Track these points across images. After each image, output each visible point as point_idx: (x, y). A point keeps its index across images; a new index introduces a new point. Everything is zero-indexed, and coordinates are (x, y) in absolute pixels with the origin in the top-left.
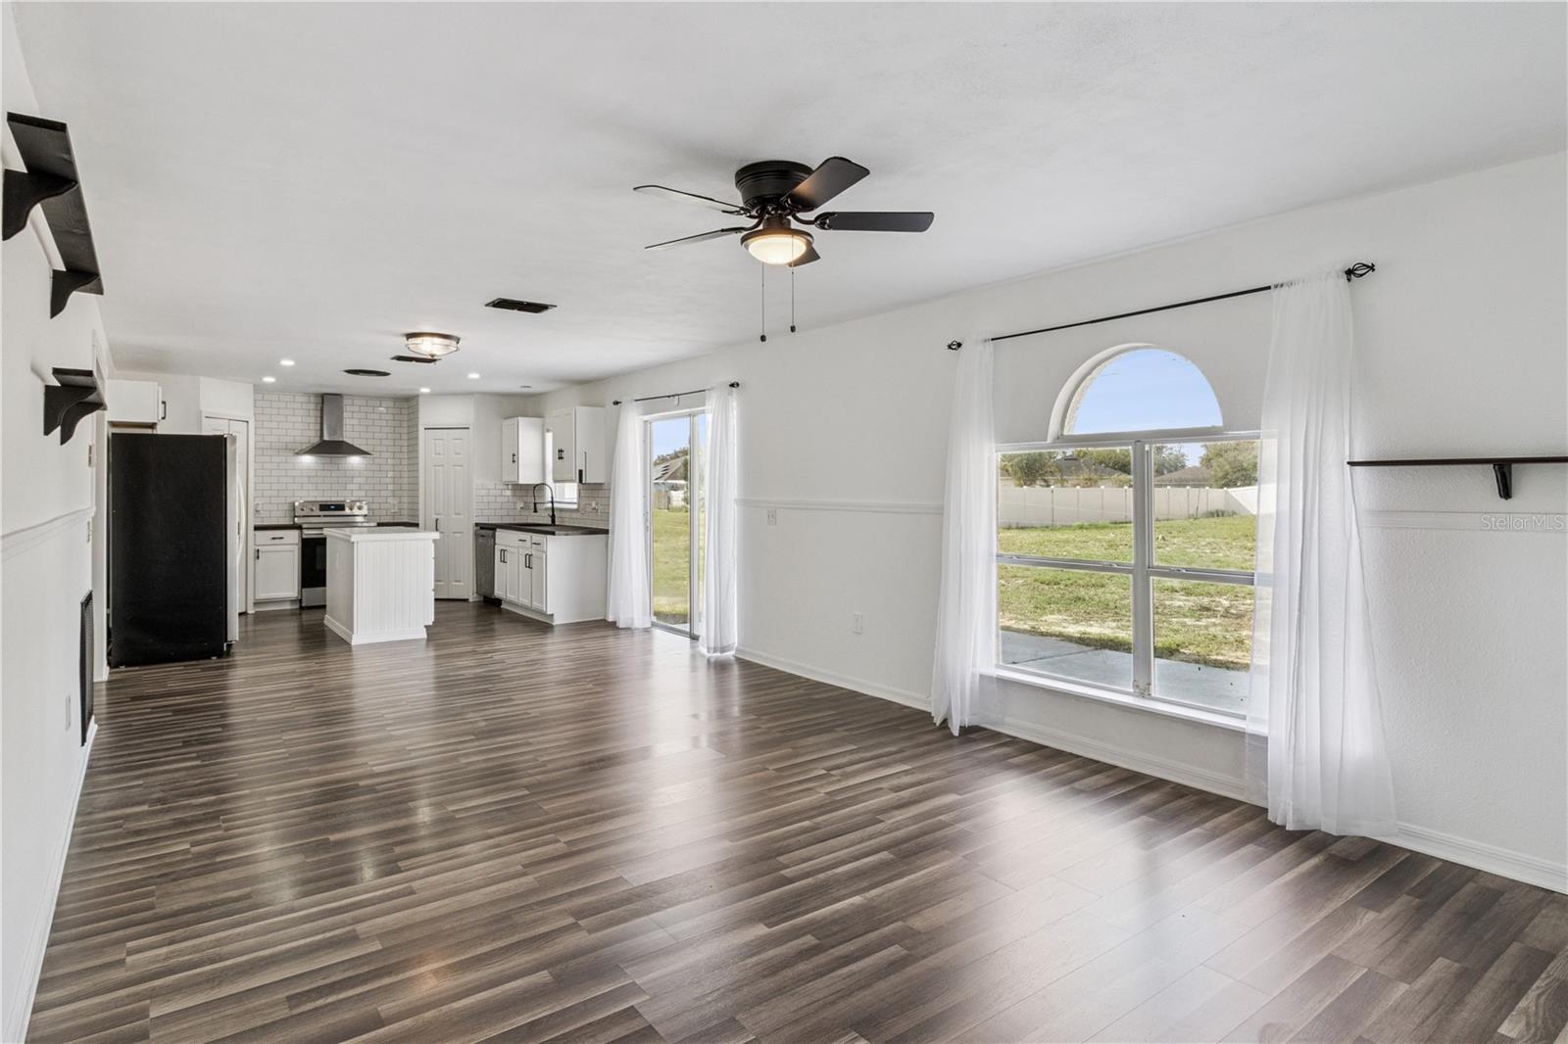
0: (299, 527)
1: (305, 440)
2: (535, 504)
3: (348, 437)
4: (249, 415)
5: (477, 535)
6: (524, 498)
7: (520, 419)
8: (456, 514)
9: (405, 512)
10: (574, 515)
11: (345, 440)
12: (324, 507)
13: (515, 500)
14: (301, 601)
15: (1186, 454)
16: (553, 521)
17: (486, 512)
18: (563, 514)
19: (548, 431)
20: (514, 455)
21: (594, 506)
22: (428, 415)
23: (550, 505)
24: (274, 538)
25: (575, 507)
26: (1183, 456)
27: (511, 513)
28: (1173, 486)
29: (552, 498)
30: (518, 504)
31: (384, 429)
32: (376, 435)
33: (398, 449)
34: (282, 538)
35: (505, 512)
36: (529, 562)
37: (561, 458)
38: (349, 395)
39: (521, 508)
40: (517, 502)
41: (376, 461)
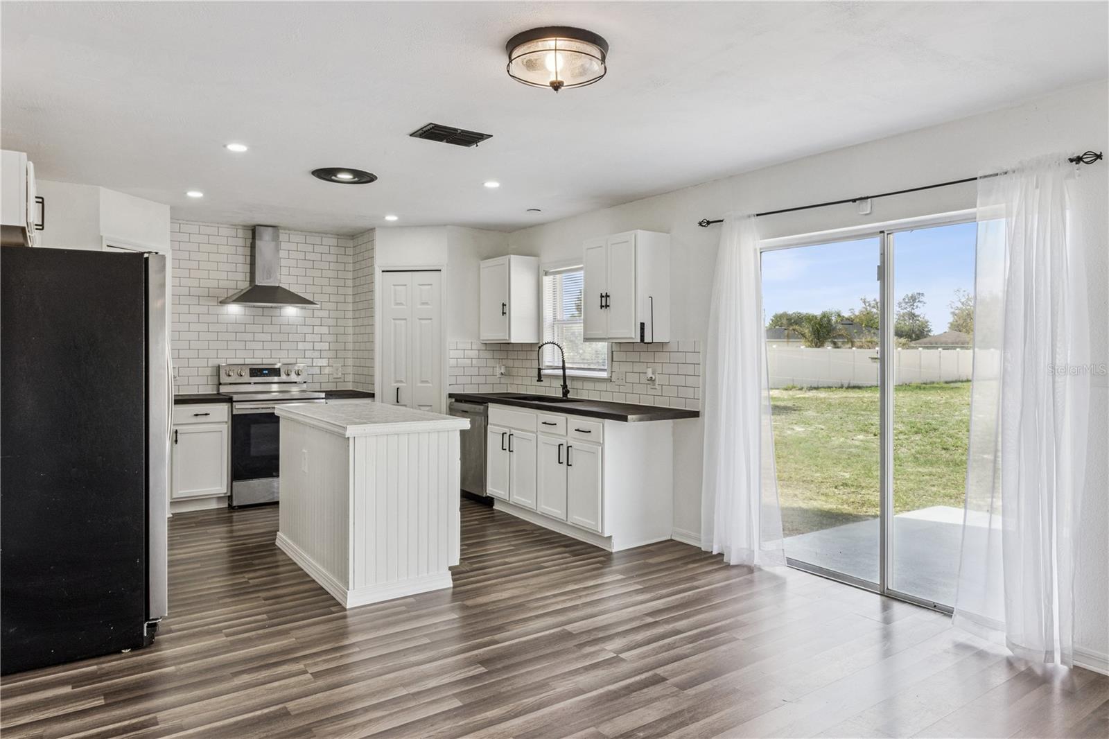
0: (229, 400)
1: (232, 285)
2: (538, 370)
3: (286, 280)
5: (453, 410)
6: (507, 362)
7: (512, 257)
8: (422, 382)
9: (350, 378)
10: (602, 386)
11: (281, 284)
12: (256, 372)
13: (491, 363)
14: (230, 498)
15: (929, 319)
16: (566, 392)
17: (459, 381)
18: (578, 385)
19: (546, 274)
20: (504, 305)
22: (386, 253)
23: (558, 372)
24: (197, 415)
25: (604, 375)
26: (927, 322)
27: (489, 380)
28: (924, 348)
29: (563, 361)
30: (498, 369)
31: (325, 273)
32: (317, 281)
33: (342, 299)
34: (206, 414)
35: (482, 380)
36: (565, 456)
37: (607, 306)
38: (285, 229)
39: (502, 374)
40: (498, 366)
41: (316, 313)
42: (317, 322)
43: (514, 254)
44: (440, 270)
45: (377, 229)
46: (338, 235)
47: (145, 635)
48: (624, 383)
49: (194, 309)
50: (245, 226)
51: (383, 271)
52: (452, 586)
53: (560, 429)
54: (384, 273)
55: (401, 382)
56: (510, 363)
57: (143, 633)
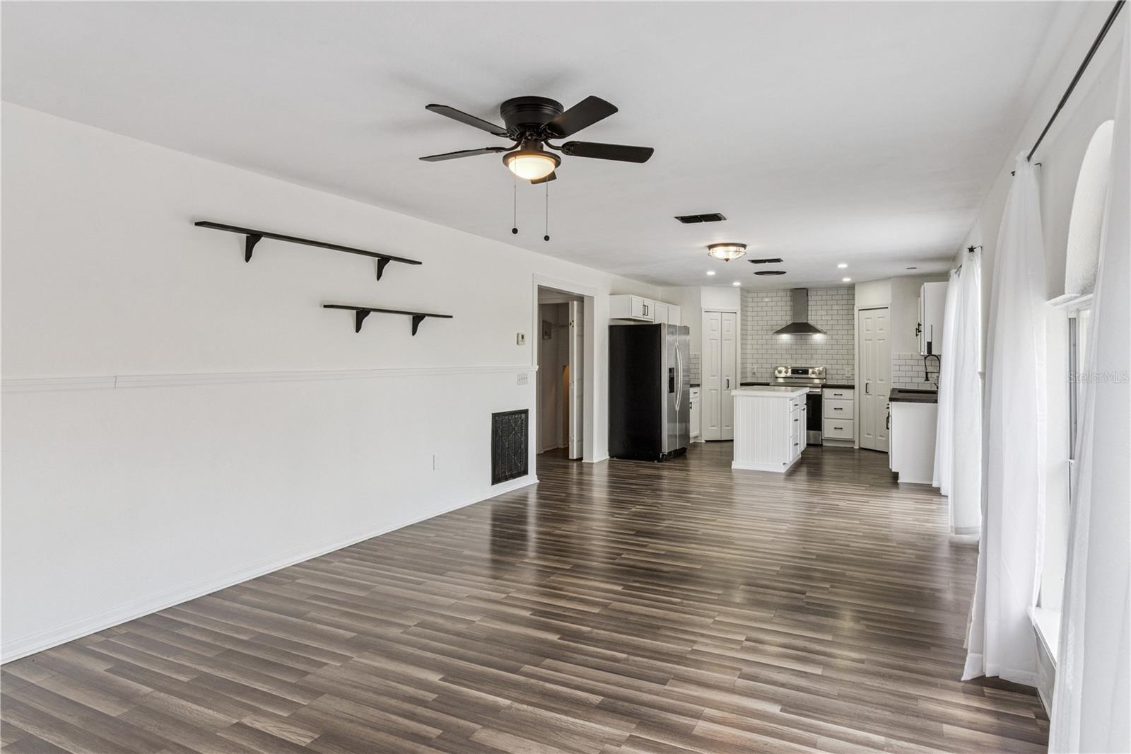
1: (783, 322)
2: (927, 373)
4: (737, 308)
11: (809, 322)
12: (796, 371)
31: (840, 312)
32: (834, 317)
33: (851, 327)
41: (834, 337)
42: (835, 342)
44: (888, 307)
45: (856, 284)
47: (661, 457)
49: (765, 337)
50: (791, 290)
51: (859, 310)
54: (861, 311)
55: (870, 379)
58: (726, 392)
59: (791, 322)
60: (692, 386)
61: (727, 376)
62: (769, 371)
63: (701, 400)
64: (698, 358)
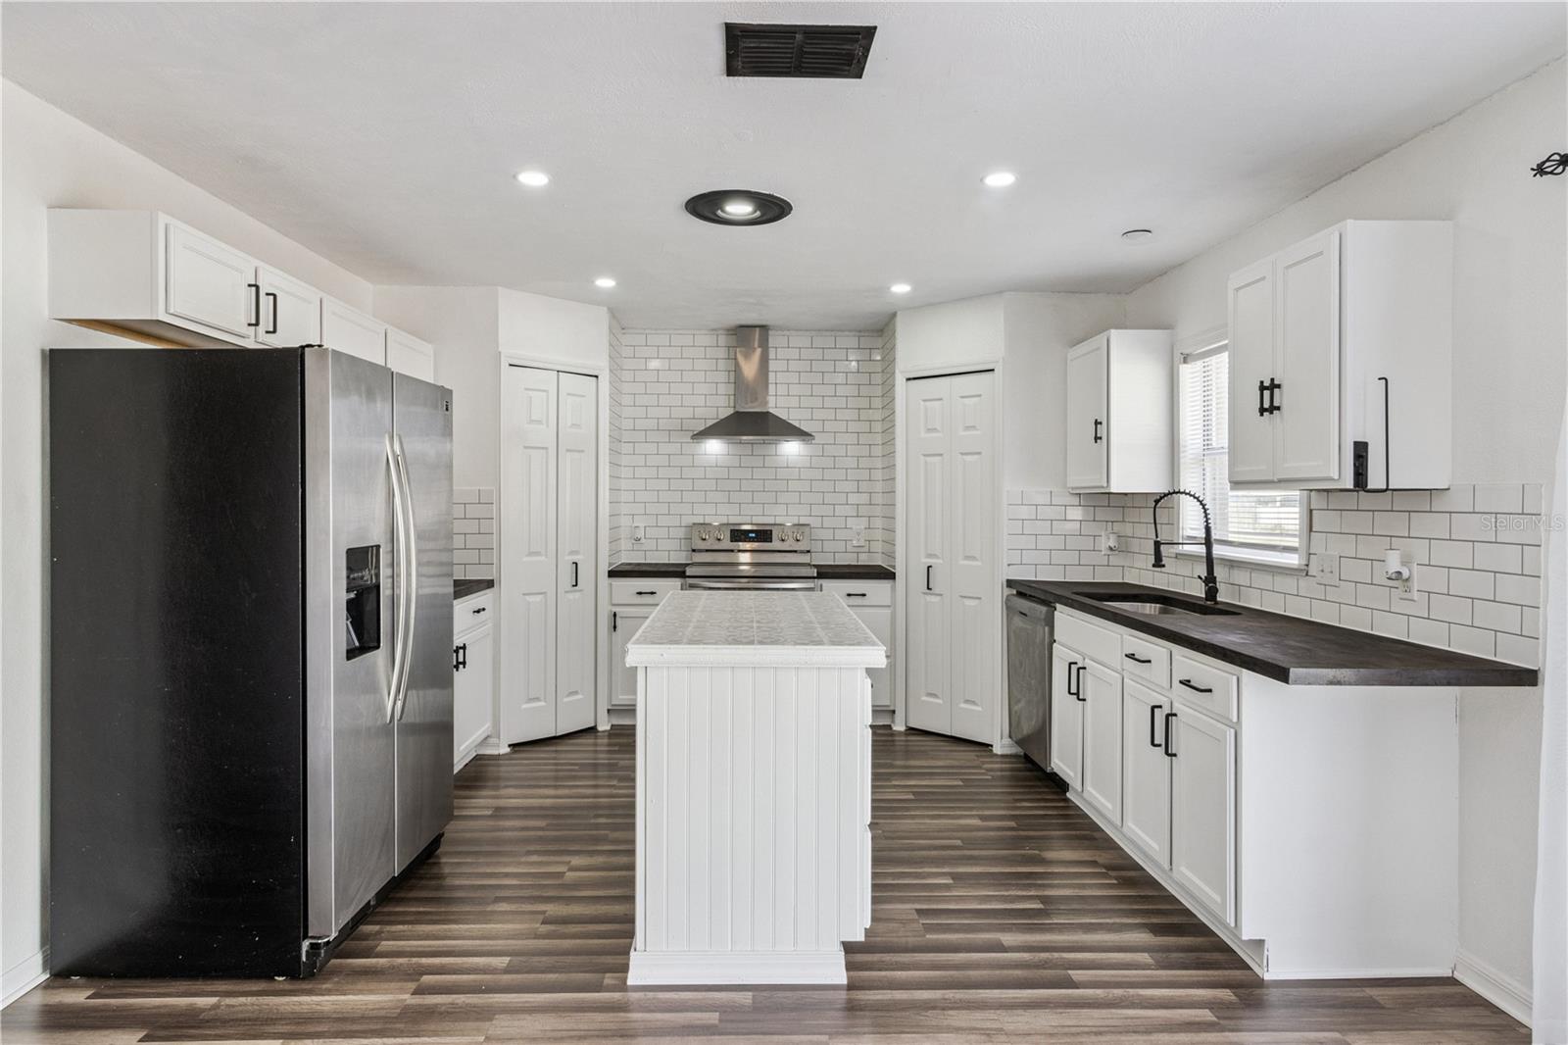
0: (685, 574)
1: (711, 411)
2: (1157, 545)
3: (778, 404)
4: (601, 364)
5: (1010, 609)
6: (1117, 527)
7: (1114, 333)
8: (967, 558)
9: (877, 547)
10: (1288, 584)
11: (771, 411)
12: (739, 535)
13: (1091, 528)
16: (1212, 593)
17: (1028, 557)
18: (1241, 577)
19: (1188, 357)
20: (1097, 423)
21: (1394, 563)
22: (912, 350)
23: (1202, 550)
24: (640, 593)
25: (1293, 560)
27: (1086, 559)
29: (1208, 530)
30: (1103, 539)
31: (841, 390)
32: (828, 402)
33: (865, 427)
34: (652, 593)
35: (1073, 557)
36: (1163, 734)
37: (1273, 409)
38: (781, 328)
39: (1111, 549)
40: (1103, 534)
41: (830, 450)
42: (829, 462)
43: (1117, 328)
44: (993, 370)
45: (899, 313)
46: (860, 331)
47: (304, 959)
48: (1337, 583)
49: (665, 448)
50: (728, 330)
51: (908, 379)
52: (844, 981)
53: (1158, 672)
54: (910, 382)
55: (935, 556)
56: (1128, 529)
57: (299, 956)
58: (571, 596)
59: (731, 411)
60: (463, 588)
61: (572, 553)
62: (674, 533)
63: (497, 627)
64: (488, 502)
